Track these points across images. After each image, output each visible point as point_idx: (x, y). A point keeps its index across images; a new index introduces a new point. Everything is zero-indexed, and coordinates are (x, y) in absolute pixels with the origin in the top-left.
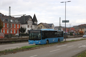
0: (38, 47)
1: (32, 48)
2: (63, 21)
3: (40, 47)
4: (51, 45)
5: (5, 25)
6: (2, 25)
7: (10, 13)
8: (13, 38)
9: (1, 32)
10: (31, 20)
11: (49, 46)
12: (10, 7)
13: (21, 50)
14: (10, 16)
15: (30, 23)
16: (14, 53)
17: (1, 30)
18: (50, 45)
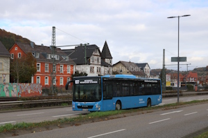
0: (122, 115)
1: (111, 117)
2: (173, 59)
3: (125, 114)
4: (149, 111)
5: (40, 66)
6: (35, 66)
7: (54, 40)
8: (59, 95)
9: (32, 82)
10: (98, 54)
11: (144, 112)
12: (54, 28)
13: (90, 119)
14: (55, 47)
15: (96, 62)
16: (77, 125)
17: (33, 78)
18: (146, 111)
